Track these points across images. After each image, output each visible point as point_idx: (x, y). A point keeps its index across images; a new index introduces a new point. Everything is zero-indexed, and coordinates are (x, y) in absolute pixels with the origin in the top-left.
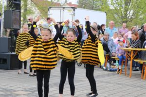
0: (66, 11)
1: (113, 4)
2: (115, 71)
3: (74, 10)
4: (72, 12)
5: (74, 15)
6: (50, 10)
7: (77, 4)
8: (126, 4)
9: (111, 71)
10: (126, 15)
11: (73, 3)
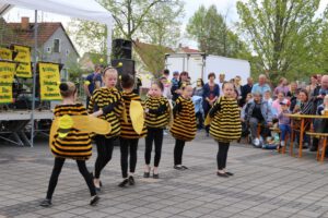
0: (192, 59)
1: (256, 49)
2: (274, 148)
3: (204, 58)
4: (201, 62)
5: (204, 65)
6: (169, 59)
7: (197, 48)
9: (267, 148)
11: (191, 48)
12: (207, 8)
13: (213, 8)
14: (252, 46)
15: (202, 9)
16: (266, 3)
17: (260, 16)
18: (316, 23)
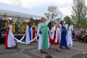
3: (65, 25)
8: (79, 23)
10: (79, 26)
12: (67, 16)
13: (68, 16)
14: (74, 22)
15: (66, 16)
16: (76, 15)
17: (75, 17)
18: (86, 18)
